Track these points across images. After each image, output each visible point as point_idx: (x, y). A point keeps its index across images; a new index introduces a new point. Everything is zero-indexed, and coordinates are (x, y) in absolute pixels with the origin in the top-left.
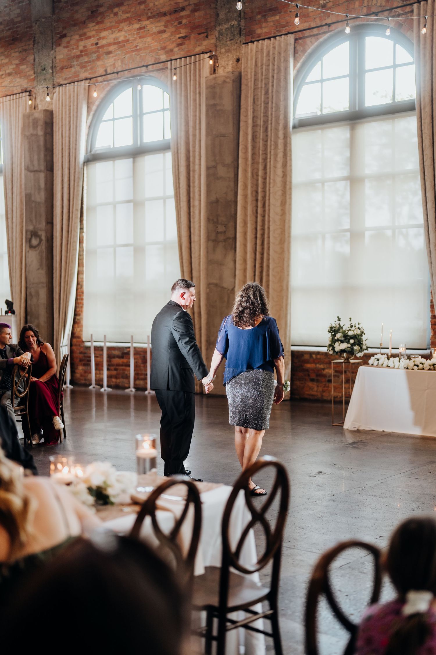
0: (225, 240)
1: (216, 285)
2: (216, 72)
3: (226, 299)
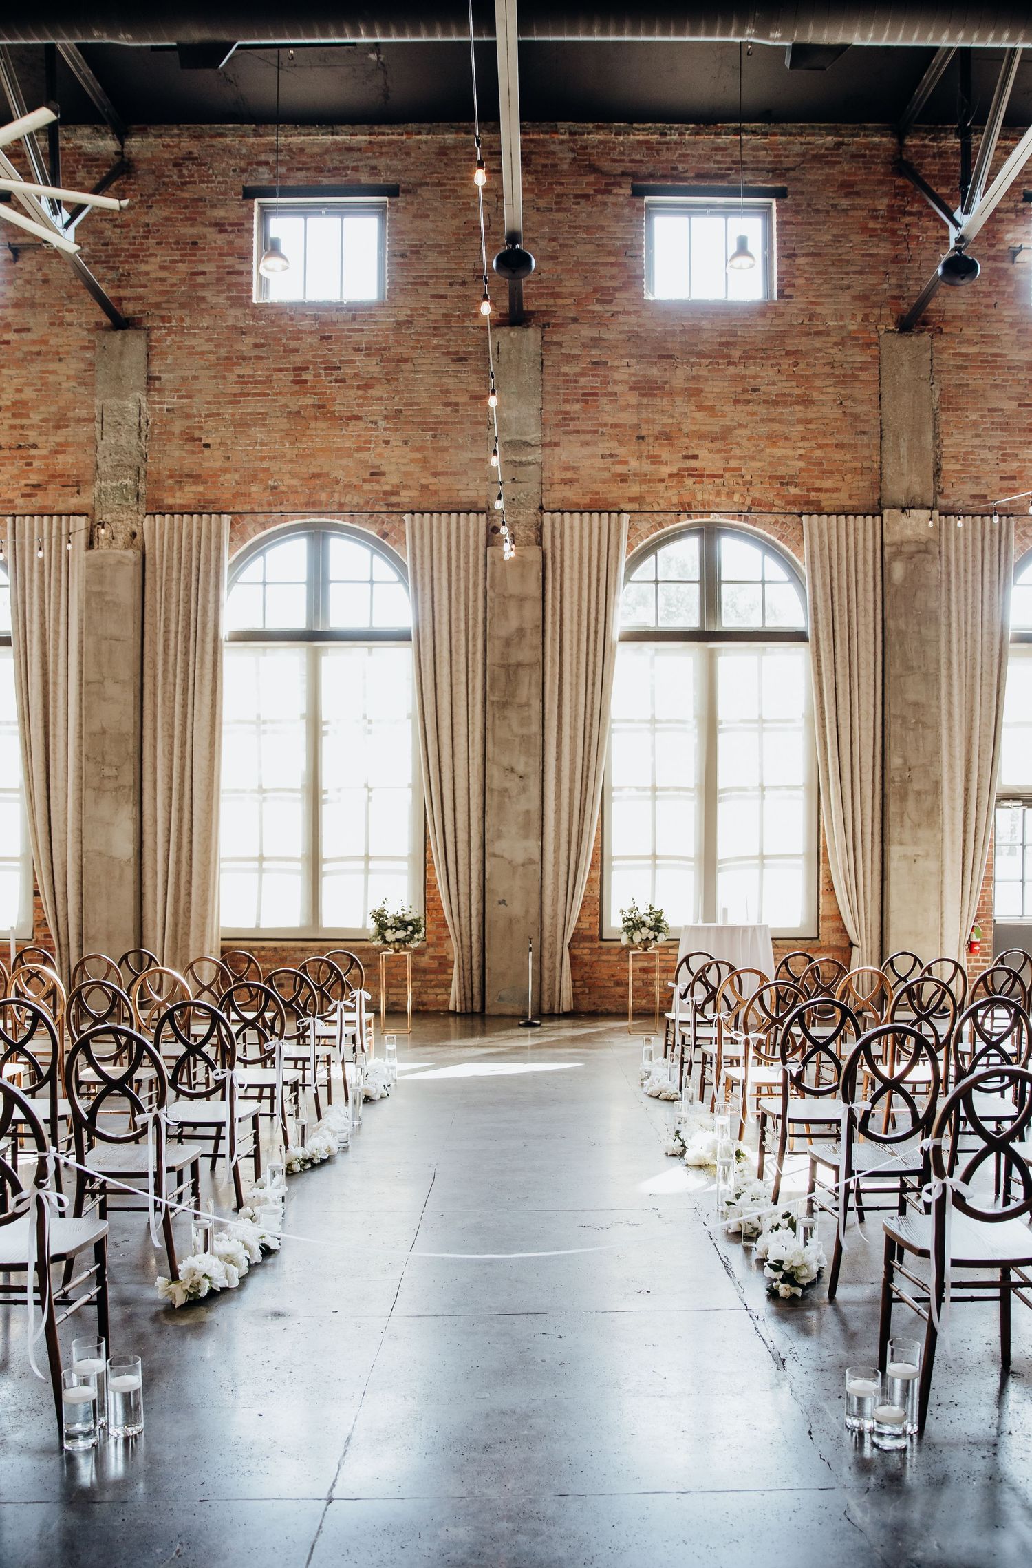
0: (118, 789)
1: (100, 853)
2: (96, 546)
3: (117, 873)
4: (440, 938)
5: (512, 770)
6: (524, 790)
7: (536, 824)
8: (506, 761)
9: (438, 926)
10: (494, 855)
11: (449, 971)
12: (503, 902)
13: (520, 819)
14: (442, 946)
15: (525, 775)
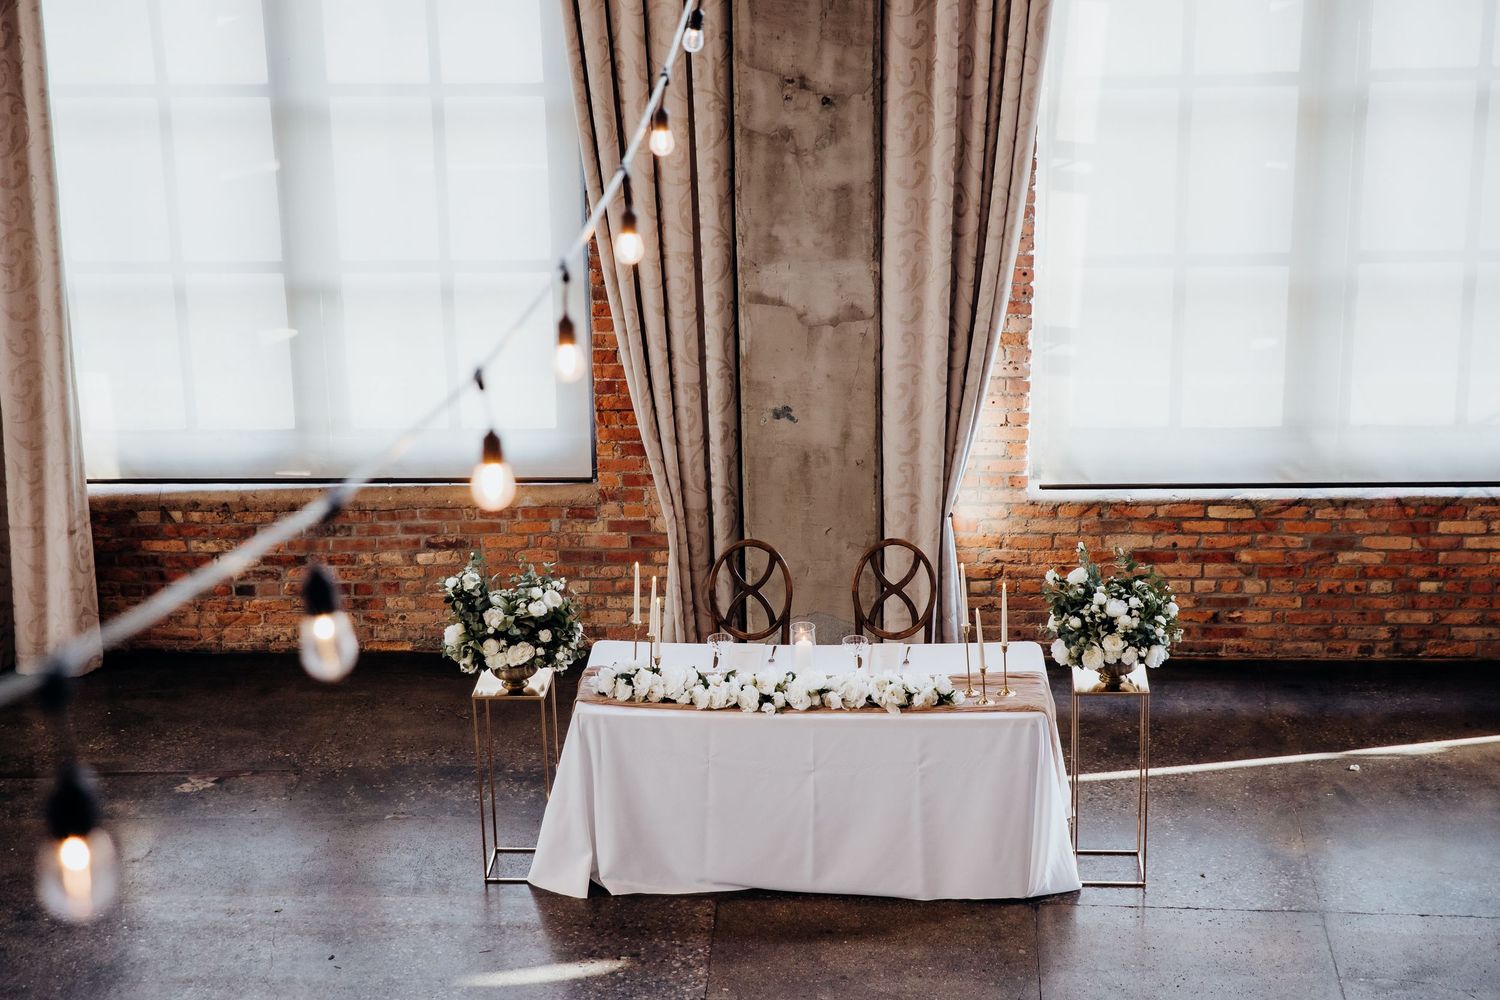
4: (631, 480)
5: (803, 83)
6: (834, 132)
7: (867, 222)
8: (784, 58)
9: (626, 450)
10: (760, 299)
11: (658, 556)
12: (784, 413)
13: (827, 207)
14: (639, 497)
15: (835, 96)
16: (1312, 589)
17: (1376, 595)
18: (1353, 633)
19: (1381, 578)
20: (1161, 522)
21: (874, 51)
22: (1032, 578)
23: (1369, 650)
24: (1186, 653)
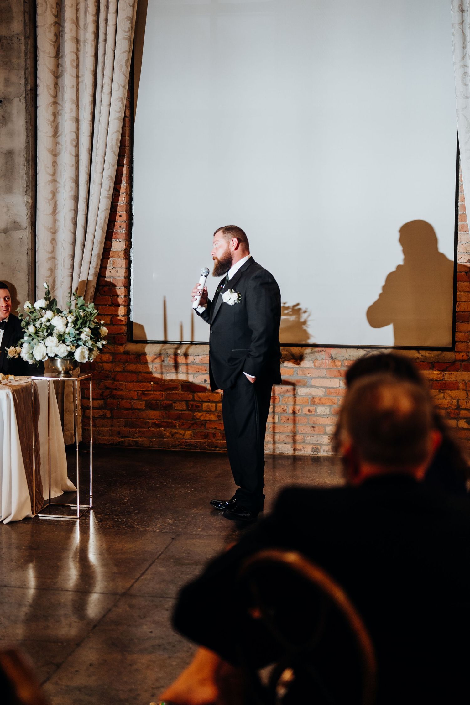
6: (4, 120)
13: (1, 163)
15: (5, 99)
16: (284, 411)
17: (320, 416)
18: (308, 439)
19: (323, 404)
20: (197, 366)
21: (25, 73)
22: (126, 399)
23: (317, 450)
24: (213, 449)
